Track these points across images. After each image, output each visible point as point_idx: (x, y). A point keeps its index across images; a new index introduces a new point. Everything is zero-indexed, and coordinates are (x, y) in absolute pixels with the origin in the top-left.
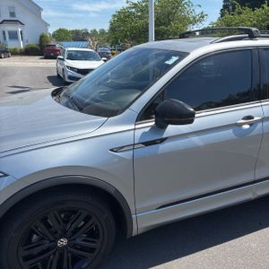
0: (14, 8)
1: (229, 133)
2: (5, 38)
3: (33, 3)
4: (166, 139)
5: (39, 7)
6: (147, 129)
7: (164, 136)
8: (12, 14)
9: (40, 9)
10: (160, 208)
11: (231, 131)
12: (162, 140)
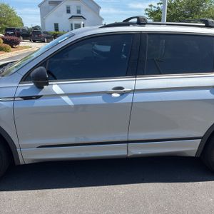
3: (94, 2)
4: (41, 96)
5: (98, 6)
6: (27, 88)
7: (40, 94)
8: (79, 12)
9: (99, 8)
10: (40, 147)
12: (38, 97)
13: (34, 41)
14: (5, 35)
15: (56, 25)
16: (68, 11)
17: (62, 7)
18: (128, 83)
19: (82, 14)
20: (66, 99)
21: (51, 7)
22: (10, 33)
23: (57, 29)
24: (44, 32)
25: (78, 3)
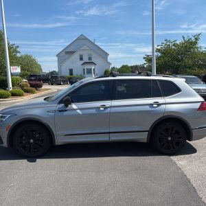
0: (91, 54)
1: (94, 111)
2: (84, 73)
5: (106, 53)
7: (67, 109)
8: (90, 59)
9: (107, 55)
11: (94, 110)
13: (52, 84)
14: (29, 80)
15: (71, 71)
16: (81, 59)
17: (76, 56)
18: (108, 103)
19: (93, 60)
20: (78, 111)
21: (67, 56)
22: (33, 78)
23: (71, 74)
24: (61, 77)
25: (89, 52)
